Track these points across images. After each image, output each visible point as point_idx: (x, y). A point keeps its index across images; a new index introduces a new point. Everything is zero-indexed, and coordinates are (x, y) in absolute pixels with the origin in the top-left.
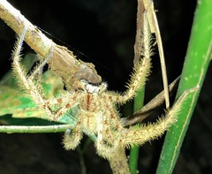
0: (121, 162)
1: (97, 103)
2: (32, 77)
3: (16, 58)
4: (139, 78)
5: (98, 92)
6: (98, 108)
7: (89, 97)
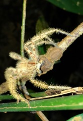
1: (31, 68)
2: (47, 37)
3: (57, 31)
4: (39, 84)
5: (37, 69)
6: (29, 68)
7: (34, 63)
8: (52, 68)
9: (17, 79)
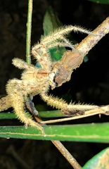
0: (5, 103)
1: (42, 79)
2: (62, 38)
3: (76, 29)
5: (49, 80)
6: (39, 80)
8: (69, 79)
9: (24, 96)
